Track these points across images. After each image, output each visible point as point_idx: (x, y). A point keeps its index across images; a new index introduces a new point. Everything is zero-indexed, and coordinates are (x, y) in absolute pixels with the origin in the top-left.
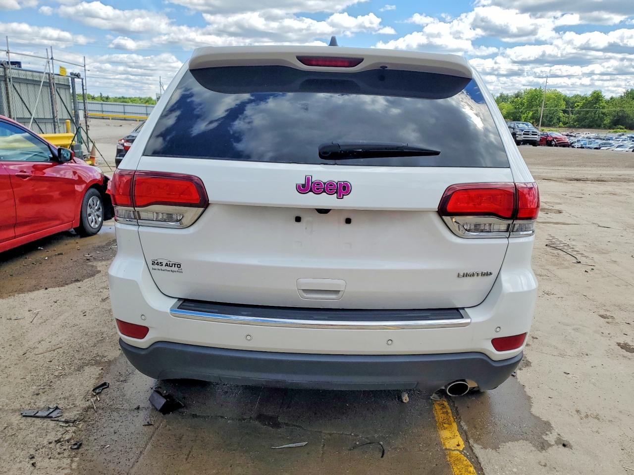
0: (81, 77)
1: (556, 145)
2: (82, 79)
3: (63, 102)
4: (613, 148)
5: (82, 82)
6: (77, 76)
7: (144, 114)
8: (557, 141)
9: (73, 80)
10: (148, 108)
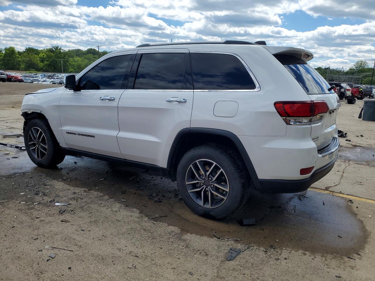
1: (15, 81)
4: (40, 83)
8: (15, 78)
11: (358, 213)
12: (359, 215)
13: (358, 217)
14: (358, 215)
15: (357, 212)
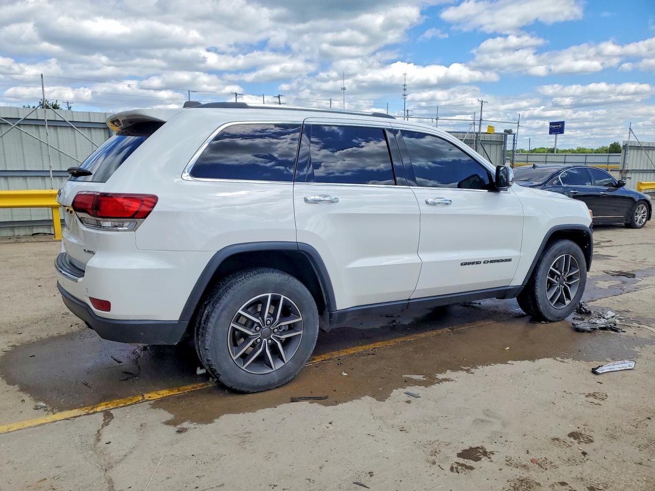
0: (513, 132)
2: (515, 135)
3: (486, 153)
5: (514, 137)
6: (509, 132)
7: (605, 163)
9: (506, 136)
10: (587, 157)
11: (19, 393)
12: (15, 392)
13: (17, 387)
14: (18, 391)
15: (21, 394)
